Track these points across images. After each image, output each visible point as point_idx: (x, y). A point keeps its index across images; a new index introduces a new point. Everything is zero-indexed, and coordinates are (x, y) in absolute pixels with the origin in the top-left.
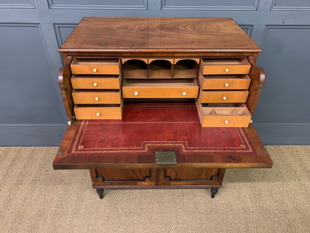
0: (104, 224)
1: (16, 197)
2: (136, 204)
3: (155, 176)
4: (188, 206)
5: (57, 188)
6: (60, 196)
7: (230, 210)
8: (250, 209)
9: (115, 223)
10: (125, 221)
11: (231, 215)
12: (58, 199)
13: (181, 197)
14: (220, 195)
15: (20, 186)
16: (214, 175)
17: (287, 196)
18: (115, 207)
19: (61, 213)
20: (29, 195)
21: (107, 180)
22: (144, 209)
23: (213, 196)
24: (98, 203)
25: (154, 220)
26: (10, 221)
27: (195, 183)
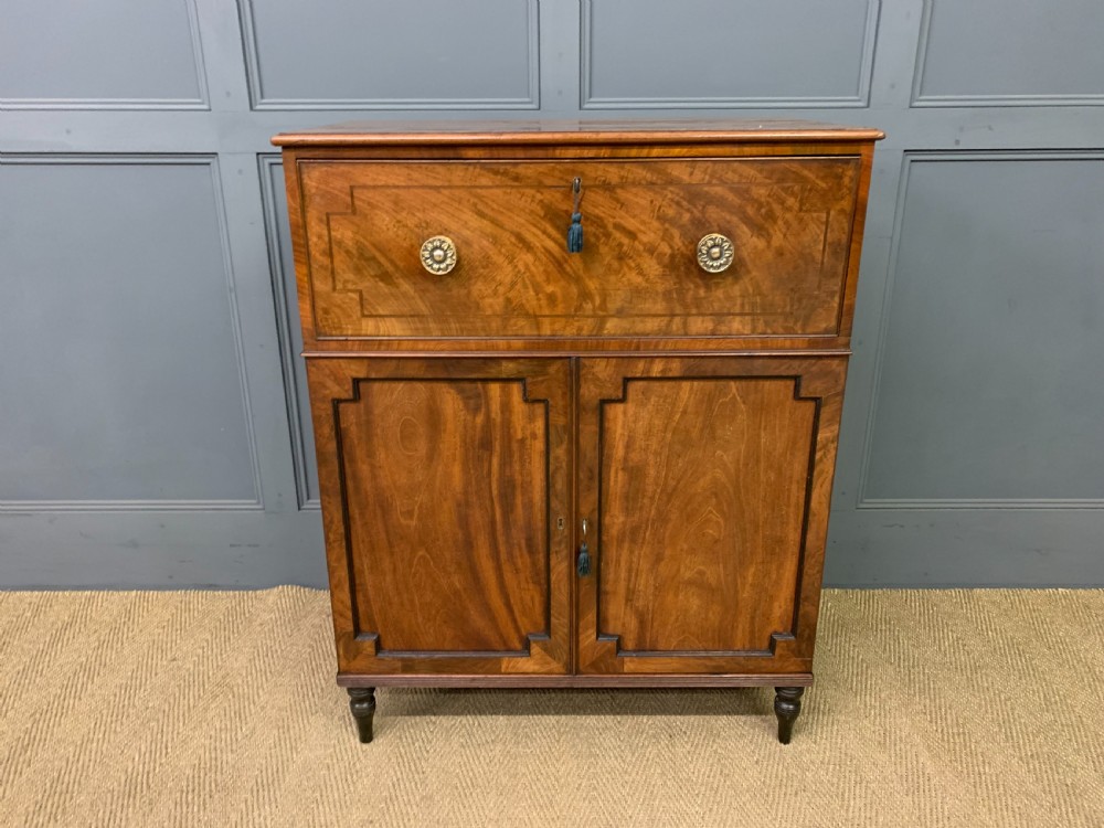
0: (371, 822)
1: (52, 735)
2: (496, 760)
3: (566, 630)
4: (691, 766)
5: (206, 710)
6: (213, 733)
7: (856, 783)
8: (933, 782)
9: (412, 816)
10: (451, 814)
11: (858, 800)
12: (207, 742)
13: (665, 740)
14: (811, 733)
15: (71, 702)
16: (781, 630)
17: (1070, 740)
18: (413, 768)
19: (213, 785)
20: (103, 728)
21: (390, 651)
22: (524, 774)
23: (784, 737)
24: (353, 756)
25: (561, 811)
26: (21, 809)
27: (714, 667)
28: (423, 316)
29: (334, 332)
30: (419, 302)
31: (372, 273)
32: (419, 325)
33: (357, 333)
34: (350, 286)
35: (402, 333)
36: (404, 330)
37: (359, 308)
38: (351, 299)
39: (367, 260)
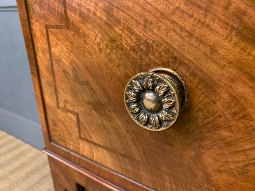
28: (134, 160)
29: (61, 143)
30: (131, 143)
31: (86, 99)
32: (129, 167)
33: (76, 150)
34: (69, 107)
35: (113, 167)
36: (115, 165)
37: (76, 129)
38: (71, 119)
39: (81, 83)
